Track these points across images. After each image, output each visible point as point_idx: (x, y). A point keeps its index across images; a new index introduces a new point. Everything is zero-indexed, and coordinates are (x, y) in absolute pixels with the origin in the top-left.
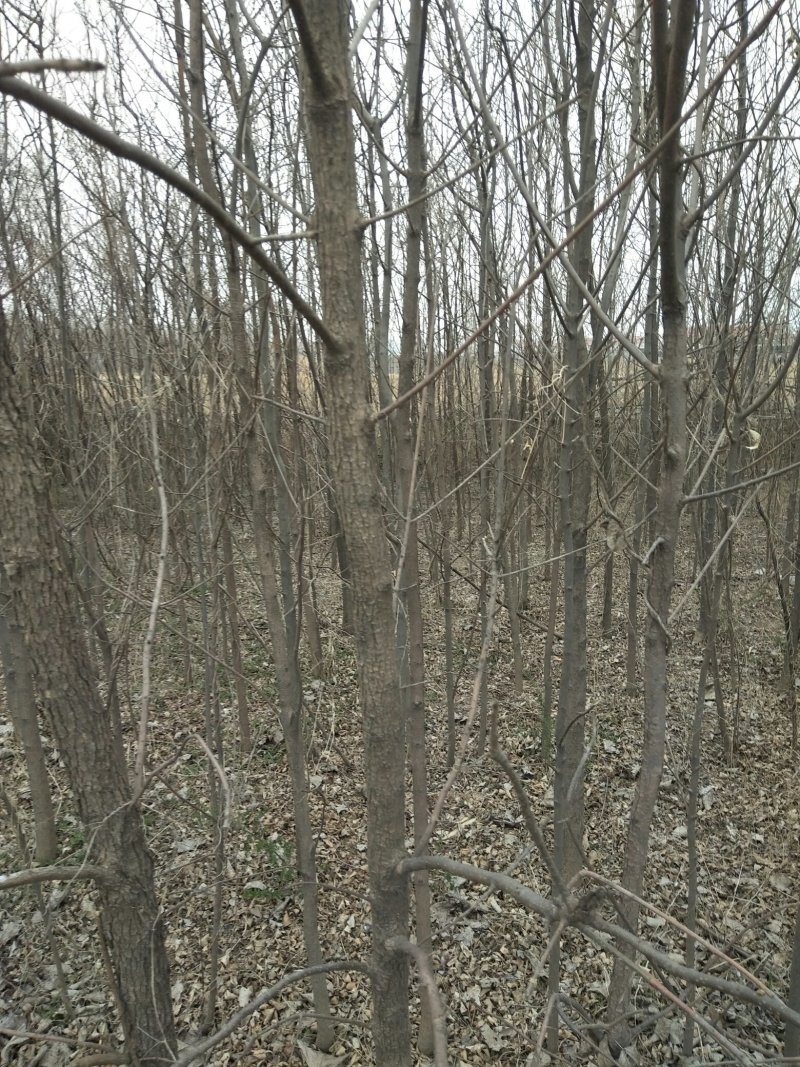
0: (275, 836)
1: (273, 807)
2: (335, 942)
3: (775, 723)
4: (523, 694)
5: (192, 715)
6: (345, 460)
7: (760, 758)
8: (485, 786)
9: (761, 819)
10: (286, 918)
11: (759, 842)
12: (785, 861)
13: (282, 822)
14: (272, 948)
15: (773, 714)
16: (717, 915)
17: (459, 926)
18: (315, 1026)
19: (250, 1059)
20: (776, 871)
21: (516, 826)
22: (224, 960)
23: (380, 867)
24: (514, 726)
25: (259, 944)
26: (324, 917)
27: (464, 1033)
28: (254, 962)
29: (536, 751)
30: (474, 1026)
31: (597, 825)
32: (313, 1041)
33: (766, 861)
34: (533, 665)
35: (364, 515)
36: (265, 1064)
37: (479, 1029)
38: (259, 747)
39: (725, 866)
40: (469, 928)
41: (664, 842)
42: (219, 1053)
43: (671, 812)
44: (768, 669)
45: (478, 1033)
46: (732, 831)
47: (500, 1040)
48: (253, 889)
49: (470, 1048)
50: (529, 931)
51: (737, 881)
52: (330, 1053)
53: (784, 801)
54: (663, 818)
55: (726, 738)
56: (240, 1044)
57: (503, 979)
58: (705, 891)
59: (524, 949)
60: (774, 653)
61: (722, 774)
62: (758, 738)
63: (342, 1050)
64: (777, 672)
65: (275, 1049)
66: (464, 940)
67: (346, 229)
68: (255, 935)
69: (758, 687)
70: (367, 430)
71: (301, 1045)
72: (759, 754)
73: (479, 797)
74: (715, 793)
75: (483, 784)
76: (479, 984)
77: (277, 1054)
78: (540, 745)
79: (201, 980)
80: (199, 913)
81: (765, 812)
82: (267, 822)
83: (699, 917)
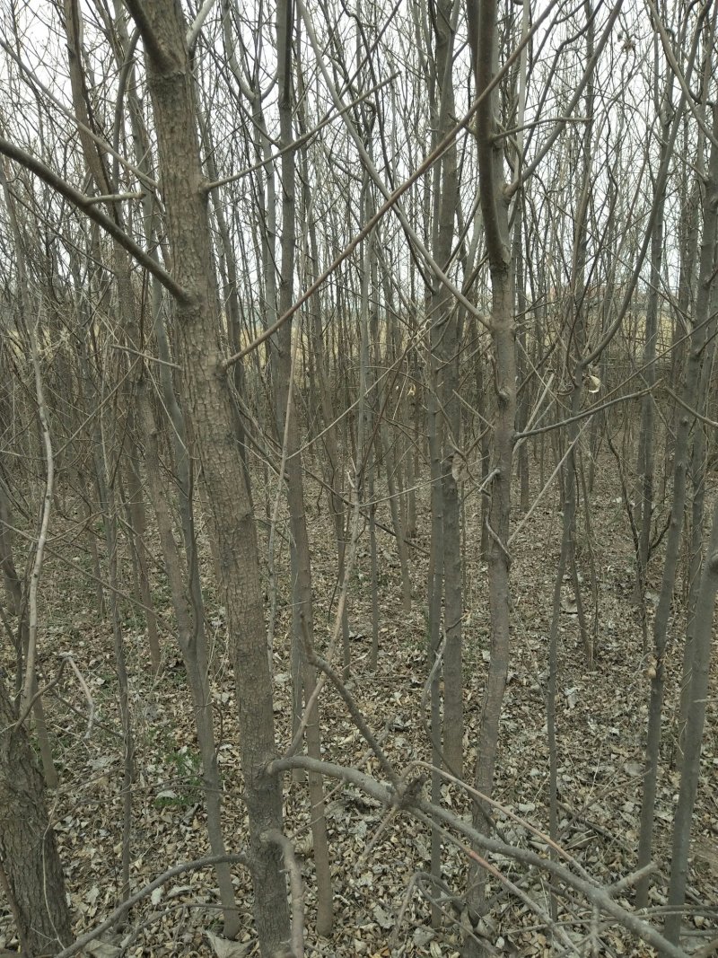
0: (184, 749)
1: (183, 723)
2: (241, 841)
3: (629, 632)
4: (411, 614)
5: (105, 643)
6: (200, 402)
7: (616, 662)
8: (378, 695)
9: (617, 715)
10: (195, 822)
11: (614, 734)
12: (637, 750)
13: (192, 736)
14: (183, 850)
15: (627, 624)
16: (579, 799)
17: (354, 821)
18: (222, 918)
19: (162, 951)
20: (629, 759)
21: (405, 730)
22: (138, 864)
23: (253, 769)
24: (403, 641)
25: (170, 847)
26: (232, 820)
27: (358, 915)
28: (166, 864)
29: (423, 663)
30: (367, 908)
31: (476, 725)
32: (221, 930)
33: (621, 751)
34: (420, 587)
35: (221, 452)
36: (177, 955)
37: (371, 910)
38: (169, 669)
39: (587, 757)
40: (363, 822)
41: (534, 738)
42: (132, 948)
43: (541, 710)
44: (623, 585)
45: (370, 914)
46: (593, 727)
47: (390, 920)
48: (164, 798)
49: (363, 927)
50: (416, 822)
51: (596, 769)
52: (236, 940)
53: (636, 699)
54: (533, 717)
55: (587, 646)
56: (153, 938)
57: (393, 865)
58: (569, 779)
59: (411, 837)
60: (628, 571)
61: (584, 677)
62: (615, 644)
63: (248, 936)
64: (631, 588)
65: (185, 941)
66: (358, 832)
67: (190, 192)
68: (165, 840)
69: (615, 601)
70: (219, 375)
71: (209, 934)
72: (615, 658)
73: (371, 705)
74: (578, 694)
75: (375, 694)
76: (372, 871)
77: (188, 944)
78: (426, 657)
79: (116, 884)
80: (113, 823)
81: (620, 709)
82: (177, 737)
83: (564, 801)
